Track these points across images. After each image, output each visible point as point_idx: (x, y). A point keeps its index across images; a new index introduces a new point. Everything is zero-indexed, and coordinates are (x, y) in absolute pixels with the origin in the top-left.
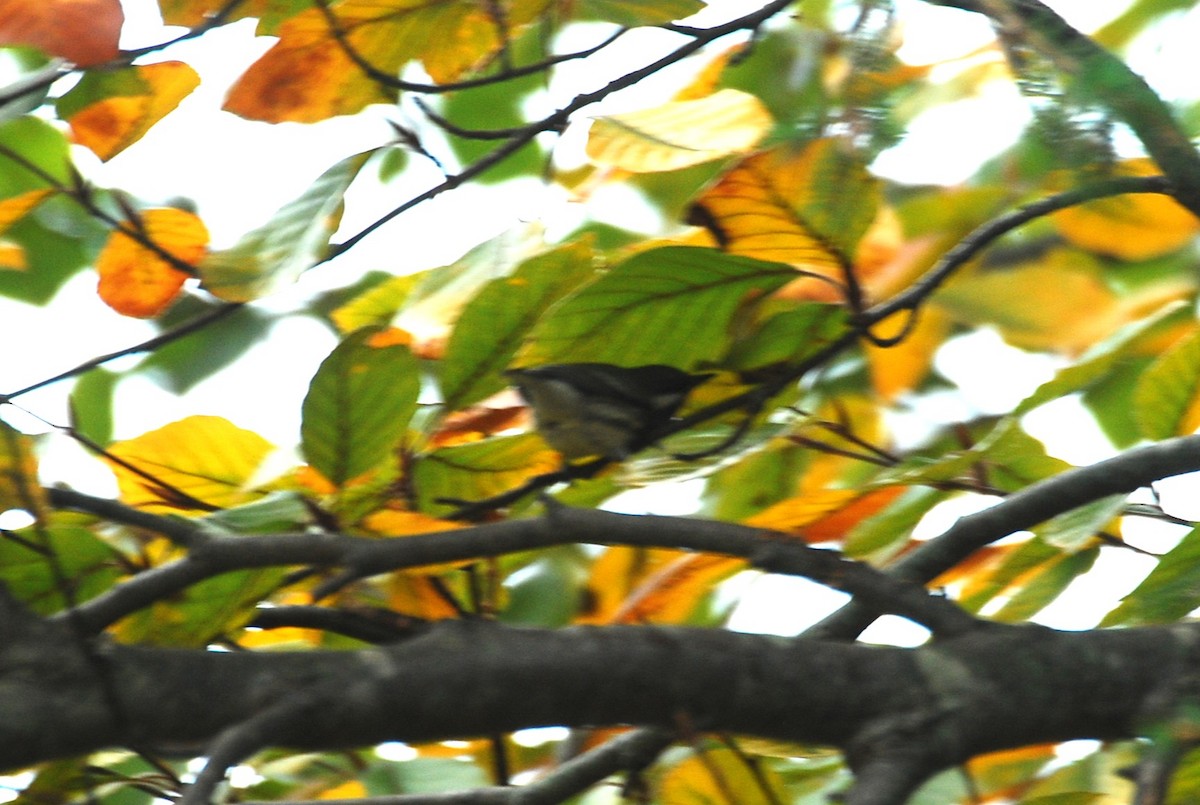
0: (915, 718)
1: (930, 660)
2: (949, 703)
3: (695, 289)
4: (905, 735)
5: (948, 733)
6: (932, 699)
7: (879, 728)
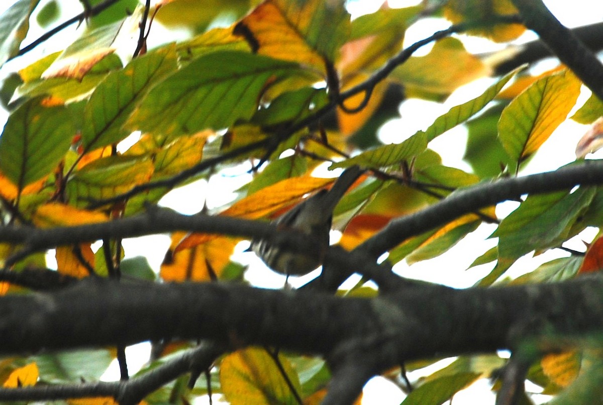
0: (370, 339)
1: (379, 304)
2: (391, 331)
3: (237, 76)
4: (363, 350)
5: (390, 349)
6: (380, 328)
7: (348, 345)
